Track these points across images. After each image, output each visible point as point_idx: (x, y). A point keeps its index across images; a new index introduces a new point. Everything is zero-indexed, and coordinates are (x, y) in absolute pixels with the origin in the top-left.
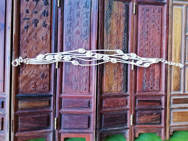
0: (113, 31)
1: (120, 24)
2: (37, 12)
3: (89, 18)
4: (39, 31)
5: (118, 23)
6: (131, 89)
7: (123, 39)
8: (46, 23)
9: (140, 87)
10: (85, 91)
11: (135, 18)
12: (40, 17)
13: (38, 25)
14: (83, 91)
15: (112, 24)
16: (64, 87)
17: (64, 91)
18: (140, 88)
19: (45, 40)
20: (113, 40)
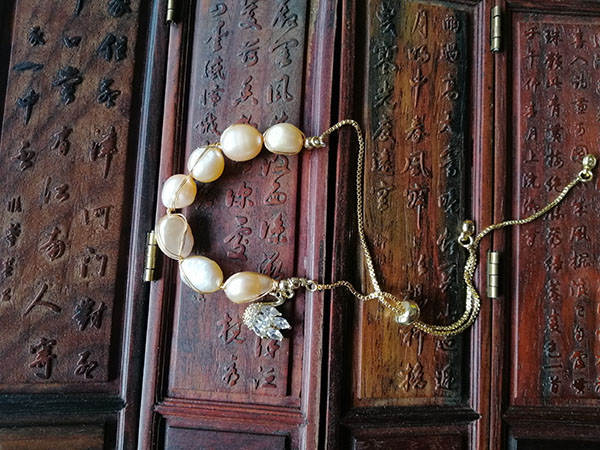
0: (403, 122)
1: (432, 92)
2: (77, 44)
3: (296, 66)
4: (81, 121)
5: (425, 86)
6: (485, 390)
7: (445, 157)
8: (112, 88)
9: (527, 378)
10: (271, 390)
11: (500, 70)
12: (90, 62)
13: (77, 94)
14: (262, 389)
15: (397, 92)
16: (177, 369)
17: (177, 383)
18: (527, 385)
19: (103, 156)
20: (403, 160)
